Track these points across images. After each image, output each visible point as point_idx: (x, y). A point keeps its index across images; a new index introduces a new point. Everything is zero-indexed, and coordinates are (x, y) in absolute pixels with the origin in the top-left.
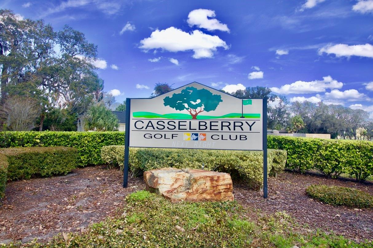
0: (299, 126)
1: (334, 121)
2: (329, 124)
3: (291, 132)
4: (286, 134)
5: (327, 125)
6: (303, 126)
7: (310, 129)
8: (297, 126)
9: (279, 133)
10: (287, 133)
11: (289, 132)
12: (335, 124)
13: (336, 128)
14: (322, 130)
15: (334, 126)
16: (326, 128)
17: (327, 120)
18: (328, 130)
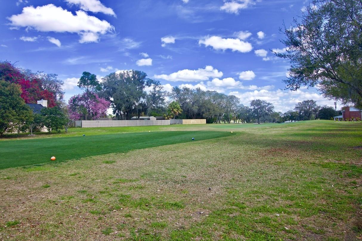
0: (176, 112)
1: (209, 106)
2: (204, 110)
3: (168, 119)
4: (162, 120)
5: (202, 110)
6: (180, 112)
7: (188, 114)
8: (175, 112)
9: (157, 119)
10: (164, 119)
11: (166, 118)
12: (210, 109)
13: (211, 114)
14: (199, 116)
15: (209, 111)
16: (202, 113)
17: (204, 106)
18: (204, 115)
